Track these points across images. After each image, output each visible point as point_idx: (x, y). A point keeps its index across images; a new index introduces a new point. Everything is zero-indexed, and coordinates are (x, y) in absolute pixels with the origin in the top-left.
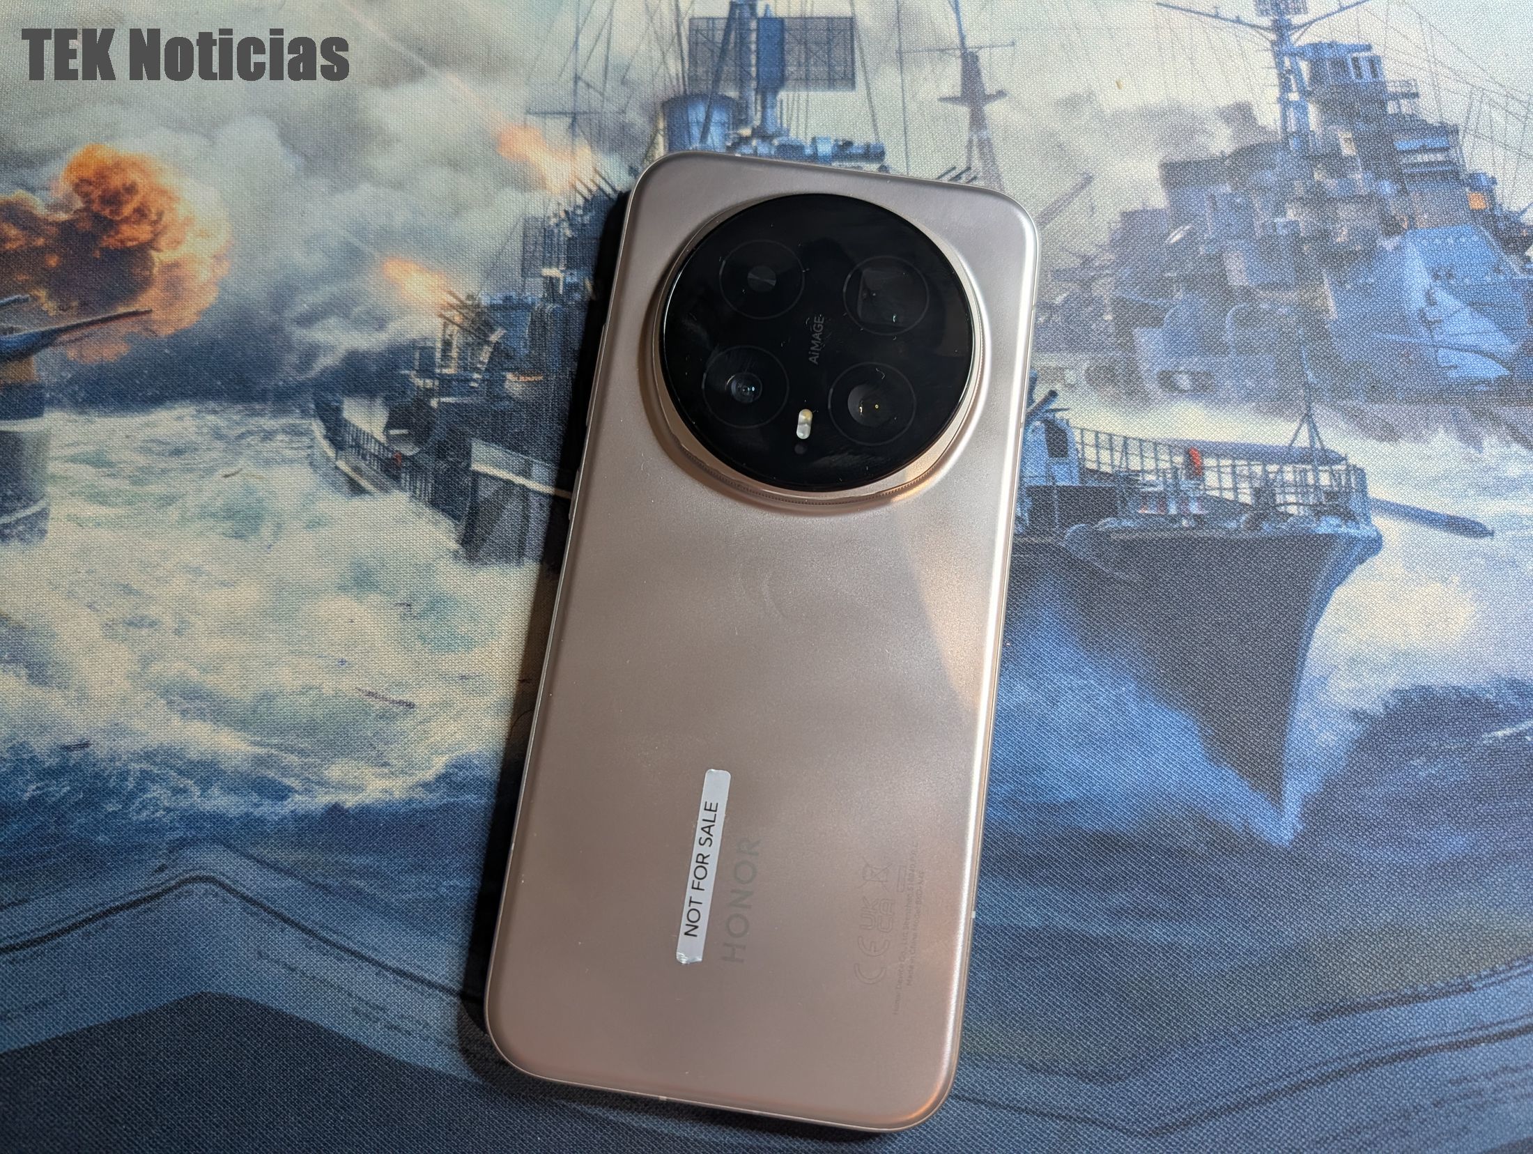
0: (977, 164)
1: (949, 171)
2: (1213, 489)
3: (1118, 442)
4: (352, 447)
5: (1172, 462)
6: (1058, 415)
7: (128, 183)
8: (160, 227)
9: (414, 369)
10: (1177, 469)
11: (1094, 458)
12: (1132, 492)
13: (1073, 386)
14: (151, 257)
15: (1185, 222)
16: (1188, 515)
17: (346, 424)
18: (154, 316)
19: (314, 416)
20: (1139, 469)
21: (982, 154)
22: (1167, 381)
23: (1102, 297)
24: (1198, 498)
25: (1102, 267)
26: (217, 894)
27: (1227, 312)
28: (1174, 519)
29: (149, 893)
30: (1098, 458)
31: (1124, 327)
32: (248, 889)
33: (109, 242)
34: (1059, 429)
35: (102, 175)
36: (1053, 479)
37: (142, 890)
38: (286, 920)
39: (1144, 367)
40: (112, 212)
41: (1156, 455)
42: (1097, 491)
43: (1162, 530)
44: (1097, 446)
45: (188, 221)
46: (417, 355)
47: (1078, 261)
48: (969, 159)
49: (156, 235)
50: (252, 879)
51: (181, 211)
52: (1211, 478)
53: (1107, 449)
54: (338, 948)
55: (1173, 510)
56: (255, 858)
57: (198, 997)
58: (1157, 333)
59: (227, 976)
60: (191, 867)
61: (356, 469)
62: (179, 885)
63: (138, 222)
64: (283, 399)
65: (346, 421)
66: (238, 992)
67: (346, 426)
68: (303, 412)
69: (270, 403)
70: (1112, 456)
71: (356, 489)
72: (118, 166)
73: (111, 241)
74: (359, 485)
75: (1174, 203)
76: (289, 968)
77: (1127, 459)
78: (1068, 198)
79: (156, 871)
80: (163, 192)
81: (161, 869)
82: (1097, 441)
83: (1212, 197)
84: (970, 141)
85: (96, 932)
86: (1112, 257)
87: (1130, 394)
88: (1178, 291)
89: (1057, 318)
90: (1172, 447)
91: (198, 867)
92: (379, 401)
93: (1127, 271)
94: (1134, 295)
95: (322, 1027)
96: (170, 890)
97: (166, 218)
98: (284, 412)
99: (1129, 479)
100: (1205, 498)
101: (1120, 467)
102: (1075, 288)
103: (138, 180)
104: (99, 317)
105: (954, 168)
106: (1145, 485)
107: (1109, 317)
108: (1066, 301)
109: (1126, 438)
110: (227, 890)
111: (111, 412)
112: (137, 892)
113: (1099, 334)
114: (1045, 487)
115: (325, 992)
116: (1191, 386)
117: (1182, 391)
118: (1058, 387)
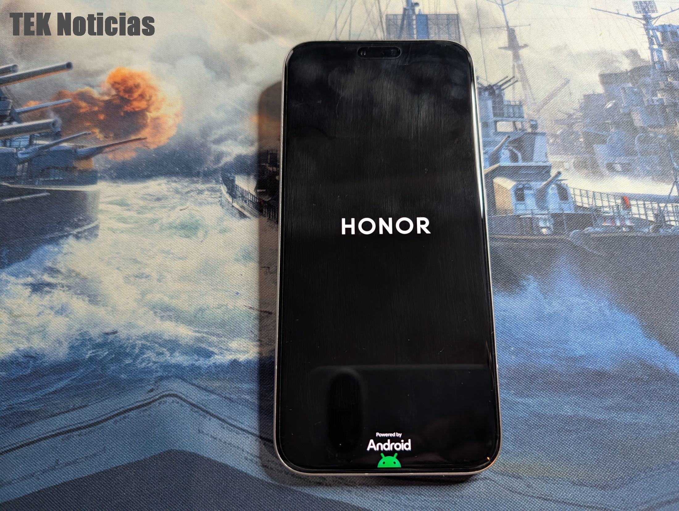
0: (518, 75)
1: (505, 78)
2: (635, 214)
3: (591, 194)
4: (240, 197)
5: (616, 203)
6: (563, 182)
7: (136, 83)
8: (150, 102)
9: (267, 162)
10: (619, 206)
11: (580, 201)
12: (599, 216)
13: (567, 170)
14: (147, 115)
15: (613, 99)
16: (626, 226)
17: (237, 187)
18: (148, 140)
19: (222, 183)
20: (601, 206)
21: (520, 71)
22: (611, 167)
23: (577, 131)
24: (629, 219)
25: (576, 119)
26: (178, 402)
27: (635, 137)
28: (619, 228)
29: (145, 402)
30: (582, 201)
31: (589, 144)
32: (193, 400)
33: (128, 108)
34: (563, 188)
35: (124, 81)
36: (562, 210)
37: (142, 400)
38: (212, 415)
39: (600, 161)
40: (129, 96)
41: (608, 199)
42: (583, 215)
43: (614, 233)
44: (581, 196)
45: (163, 100)
46: (269, 157)
47: (566, 116)
48: (514, 72)
49: (149, 106)
50: (195, 395)
51: (160, 95)
52: (634, 210)
53: (585, 197)
54: (237, 428)
55: (618, 224)
56: (196, 385)
57: (169, 452)
58: (604, 146)
59: (183, 441)
60: (165, 390)
61: (242, 207)
62: (160, 398)
63: (140, 101)
64: (207, 176)
65: (237, 185)
66: (189, 449)
67: (236, 188)
68: (216, 181)
69: (201, 178)
70: (588, 200)
71: (242, 216)
72: (132, 76)
73: (129, 108)
74: (243, 214)
75: (606, 91)
76: (213, 437)
77: (595, 201)
78: (559, 89)
79: (149, 391)
80: (152, 87)
81: (152, 390)
82: (581, 193)
83: (623, 88)
84: (514, 65)
85: (120, 420)
86: (581, 114)
87: (594, 173)
88: (612, 128)
89: (559, 141)
90: (615, 196)
91: (169, 389)
92: (252, 177)
93: (588, 120)
94: (592, 130)
95: (229, 466)
96: (156, 400)
97: (153, 98)
98: (208, 182)
99: (597, 210)
100: (632, 218)
101: (592, 205)
102: (565, 127)
103: (141, 83)
104: (123, 141)
105: (507, 77)
106: (604, 213)
107: (582, 140)
108: (562, 133)
109: (594, 192)
110: (184, 401)
111: (128, 182)
112: (140, 401)
113: (578, 147)
114: (559, 214)
115: (231, 449)
116: (622, 169)
117: (618, 172)
118: (561, 170)
